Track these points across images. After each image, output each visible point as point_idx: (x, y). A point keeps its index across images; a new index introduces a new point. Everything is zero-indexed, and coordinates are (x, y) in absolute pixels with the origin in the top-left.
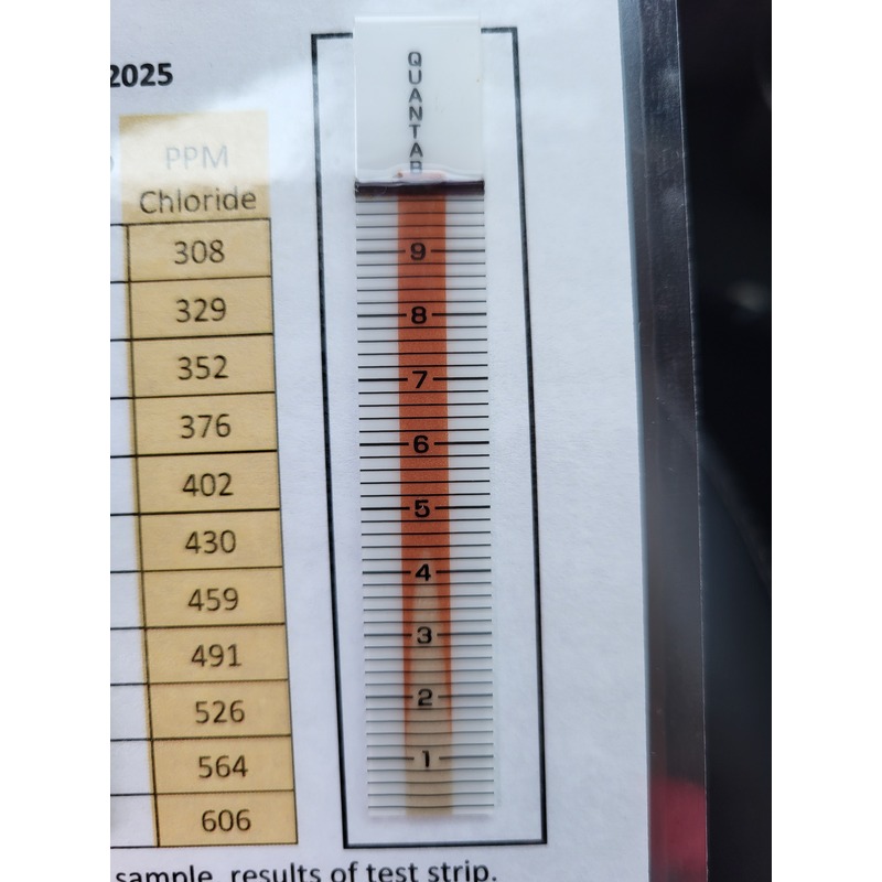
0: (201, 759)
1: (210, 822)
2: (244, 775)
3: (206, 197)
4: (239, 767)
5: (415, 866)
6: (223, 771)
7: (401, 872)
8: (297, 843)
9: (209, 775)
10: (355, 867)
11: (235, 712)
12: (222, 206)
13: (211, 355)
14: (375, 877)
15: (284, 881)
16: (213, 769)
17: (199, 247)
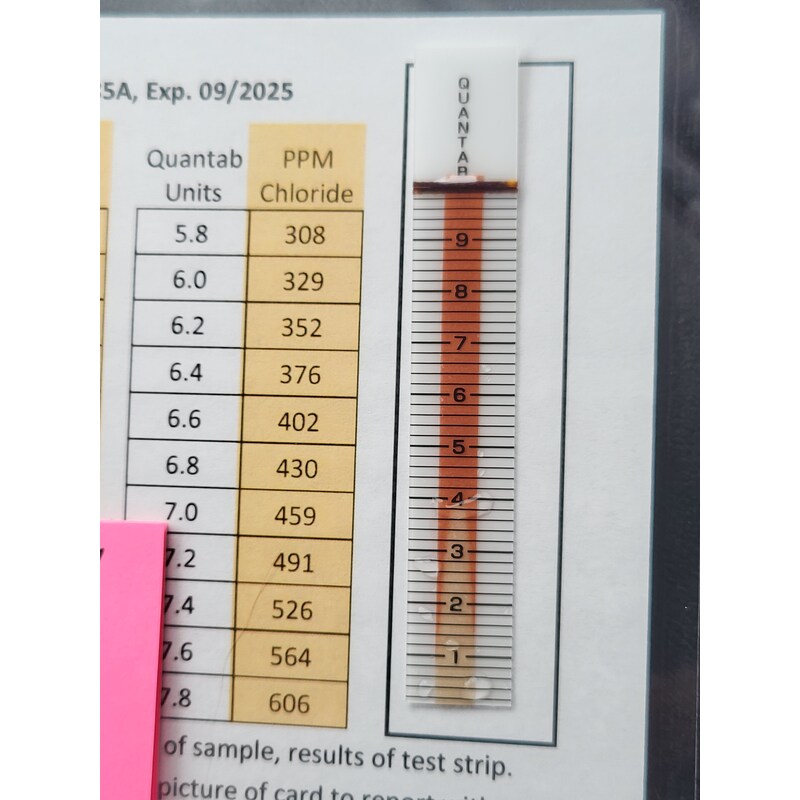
0: (274, 648)
1: (276, 704)
2: (307, 665)
3: (313, 191)
4: (304, 658)
5: (444, 756)
6: (291, 660)
7: (431, 760)
8: (346, 728)
9: (279, 663)
10: (393, 752)
11: (305, 610)
12: (325, 199)
13: (309, 318)
14: (409, 763)
15: (333, 761)
16: (283, 658)
17: (305, 231)
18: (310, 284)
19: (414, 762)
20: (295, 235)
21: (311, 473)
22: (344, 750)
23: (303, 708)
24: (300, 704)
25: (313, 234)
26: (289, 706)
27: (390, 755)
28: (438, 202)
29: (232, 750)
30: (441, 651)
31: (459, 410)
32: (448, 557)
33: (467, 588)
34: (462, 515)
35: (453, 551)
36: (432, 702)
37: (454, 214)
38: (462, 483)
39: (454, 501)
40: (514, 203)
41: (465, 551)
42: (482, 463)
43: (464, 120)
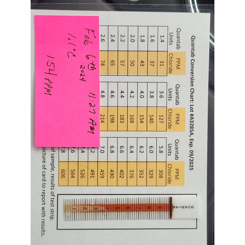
0: (74, 170)
2: (71, 177)
3: (170, 175)
4: (73, 177)
5: (54, 207)
6: (72, 174)
7: (53, 204)
8: (59, 186)
9: (71, 171)
12: (169, 178)
13: (143, 175)
14: (52, 199)
15: (51, 183)
16: (73, 172)
17: (162, 174)
18: (151, 175)
19: (52, 200)
20: (161, 172)
21: (111, 177)
22: (54, 186)
23: (62, 177)
24: (63, 176)
25: (161, 176)
26: (62, 174)
27: (53, 195)
28: (168, 202)
29: (53, 162)
30: (75, 206)
31: (125, 208)
32: (95, 206)
33: (88, 211)
34: (103, 209)
35: (96, 208)
36: (65, 204)
37: (165, 206)
38: (110, 209)
39: (106, 207)
40: (167, 218)
41: (96, 210)
42: (114, 213)
43: (185, 207)
